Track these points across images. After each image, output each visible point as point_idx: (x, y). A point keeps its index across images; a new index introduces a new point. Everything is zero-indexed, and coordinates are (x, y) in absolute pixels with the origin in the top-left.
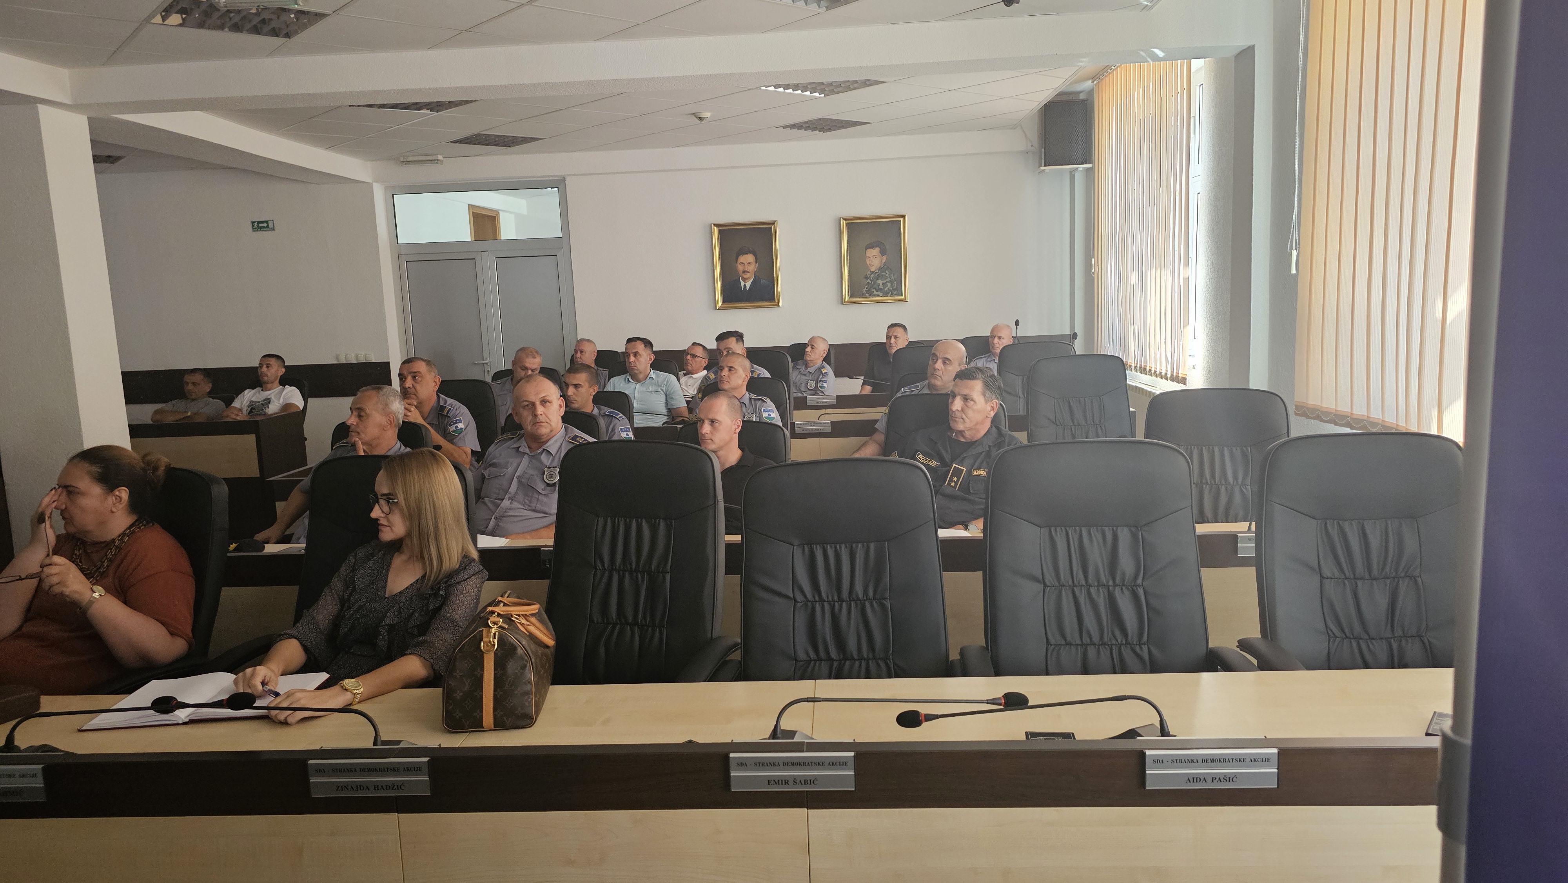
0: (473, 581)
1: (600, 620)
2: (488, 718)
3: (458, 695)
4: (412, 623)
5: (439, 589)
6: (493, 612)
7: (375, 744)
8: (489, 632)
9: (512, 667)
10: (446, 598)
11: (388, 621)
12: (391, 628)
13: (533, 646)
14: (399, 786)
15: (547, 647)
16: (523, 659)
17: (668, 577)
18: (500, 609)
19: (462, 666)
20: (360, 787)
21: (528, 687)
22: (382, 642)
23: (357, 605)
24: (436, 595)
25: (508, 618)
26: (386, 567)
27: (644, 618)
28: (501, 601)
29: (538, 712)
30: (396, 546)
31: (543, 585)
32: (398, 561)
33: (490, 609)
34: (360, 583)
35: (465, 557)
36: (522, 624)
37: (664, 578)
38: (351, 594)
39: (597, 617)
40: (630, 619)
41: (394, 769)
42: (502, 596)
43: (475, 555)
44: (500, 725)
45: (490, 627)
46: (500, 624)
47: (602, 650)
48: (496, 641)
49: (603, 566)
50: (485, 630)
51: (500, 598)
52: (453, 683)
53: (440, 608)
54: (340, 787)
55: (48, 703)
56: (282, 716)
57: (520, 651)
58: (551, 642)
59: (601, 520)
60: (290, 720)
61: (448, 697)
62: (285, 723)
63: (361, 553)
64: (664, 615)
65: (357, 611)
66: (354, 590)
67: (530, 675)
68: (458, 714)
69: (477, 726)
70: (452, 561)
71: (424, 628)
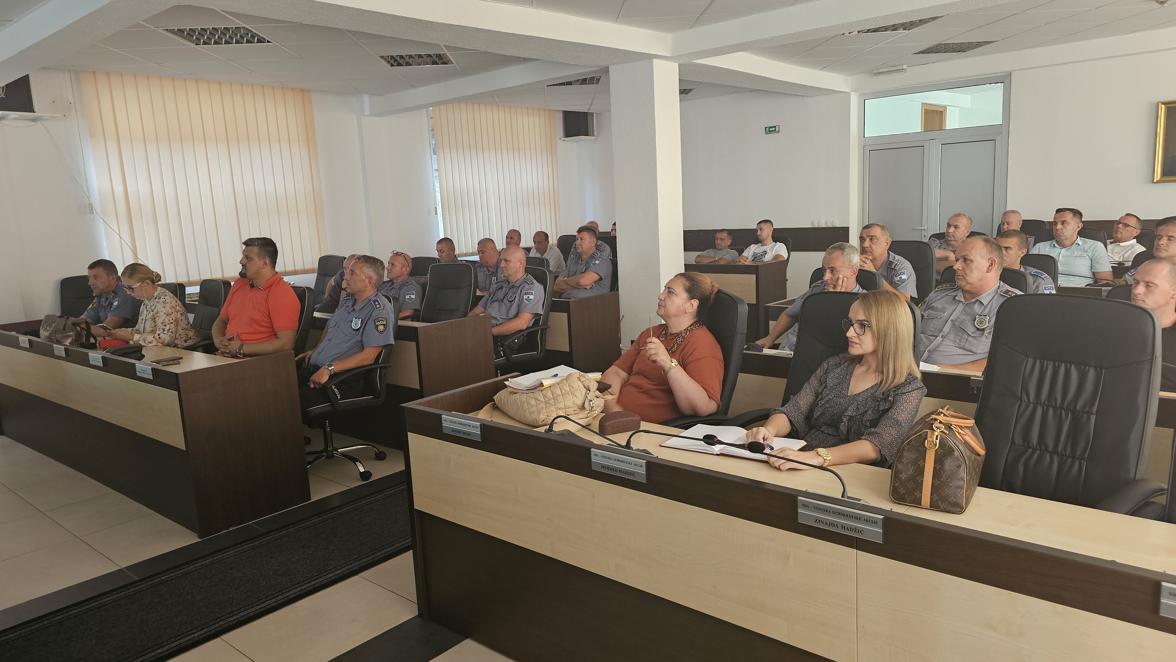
1: (1021, 443)
2: (926, 498)
3: (903, 476)
4: (865, 419)
5: (888, 396)
6: (936, 420)
7: (843, 496)
8: (933, 434)
9: (949, 464)
10: (893, 404)
11: (849, 413)
12: (851, 418)
13: (968, 453)
14: (860, 531)
15: (979, 455)
16: (959, 460)
17: (1093, 418)
18: (941, 418)
19: (909, 456)
20: (831, 524)
21: (961, 483)
22: (843, 427)
23: (827, 399)
25: (949, 427)
26: (850, 374)
27: (1065, 448)
28: (942, 413)
29: (967, 504)
30: (859, 359)
31: (973, 407)
32: (859, 370)
33: (934, 416)
34: (830, 383)
35: (910, 374)
36: (959, 433)
37: (1089, 418)
38: (823, 390)
39: (1018, 440)
40: (1051, 448)
41: (858, 518)
42: (942, 408)
43: (919, 376)
44: (934, 506)
45: (933, 430)
46: (942, 429)
47: (1021, 469)
48: (938, 442)
49: (1028, 398)
50: (929, 432)
51: (941, 410)
52: (900, 467)
54: (817, 520)
57: (957, 453)
58: (982, 452)
59: (1031, 361)
61: (895, 476)
62: (778, 469)
63: (832, 361)
64: (1086, 449)
65: (827, 402)
66: (826, 387)
67: (963, 473)
68: (902, 491)
69: (917, 503)
71: (875, 423)
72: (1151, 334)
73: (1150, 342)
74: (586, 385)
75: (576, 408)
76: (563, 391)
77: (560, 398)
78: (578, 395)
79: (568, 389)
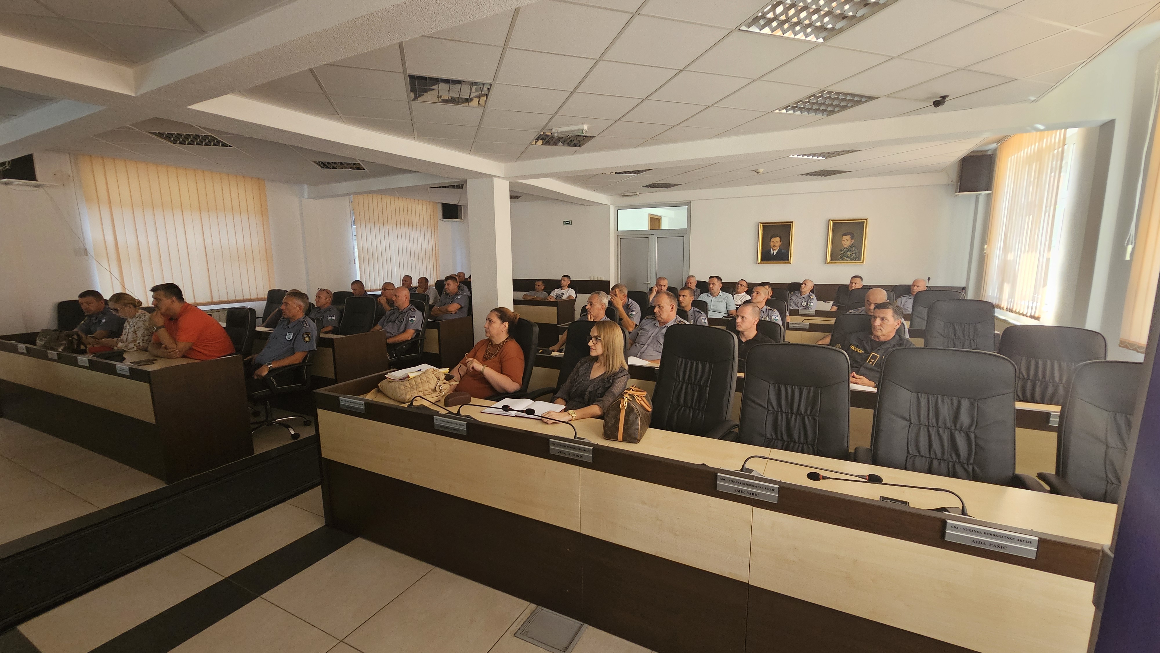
0: (624, 378)
1: (676, 403)
2: (620, 436)
3: (609, 424)
4: (598, 392)
5: (610, 379)
6: (627, 393)
7: (575, 438)
8: (624, 401)
9: (632, 417)
10: (612, 383)
11: (589, 389)
12: (590, 392)
13: (642, 410)
14: (581, 456)
15: (648, 411)
16: (636, 414)
17: (708, 389)
18: (630, 392)
19: (612, 413)
20: (567, 453)
21: (638, 427)
22: (586, 397)
23: (579, 381)
24: (608, 381)
25: (632, 396)
26: (591, 367)
27: (696, 405)
28: (631, 389)
29: (641, 438)
30: (596, 359)
31: (652, 384)
32: (596, 365)
33: (626, 391)
34: (581, 374)
35: (622, 367)
36: (638, 400)
37: (706, 389)
38: (577, 377)
39: (675, 401)
40: (689, 404)
41: (580, 449)
42: (632, 386)
43: (627, 368)
44: (625, 440)
45: (624, 398)
46: (629, 398)
47: (676, 417)
48: (626, 405)
49: (679, 379)
50: (622, 400)
51: (631, 387)
52: (608, 420)
53: (609, 387)
54: (560, 452)
55: (474, 400)
56: (546, 420)
57: (635, 411)
58: (650, 410)
59: (681, 359)
60: (548, 422)
61: (605, 425)
62: (547, 423)
63: (583, 360)
64: (704, 406)
65: (579, 384)
66: (579, 375)
67: (639, 422)
68: (609, 433)
69: (615, 438)
70: (617, 369)
71: (602, 395)
72: (733, 346)
73: (732, 349)
74: (437, 377)
75: (430, 391)
76: (422, 381)
77: (420, 385)
78: (432, 382)
79: (425, 379)
